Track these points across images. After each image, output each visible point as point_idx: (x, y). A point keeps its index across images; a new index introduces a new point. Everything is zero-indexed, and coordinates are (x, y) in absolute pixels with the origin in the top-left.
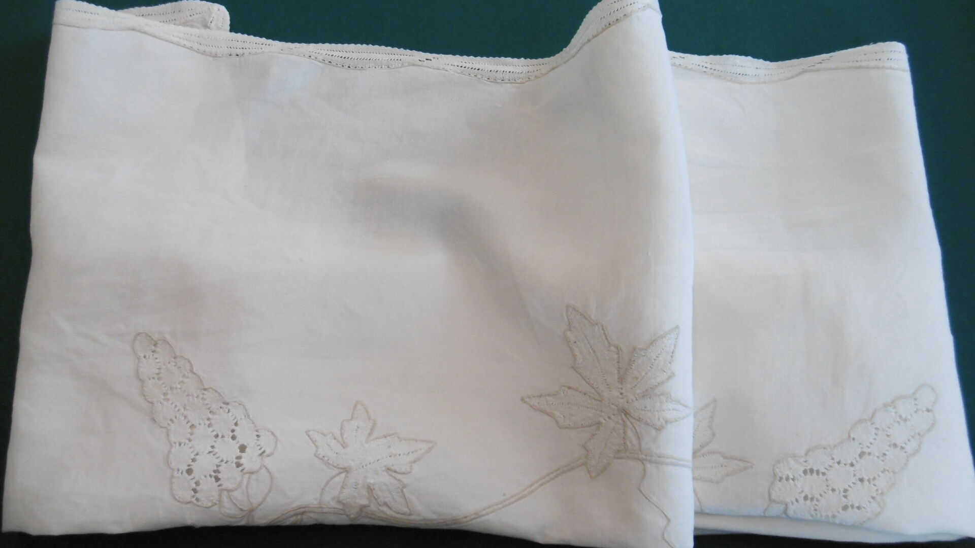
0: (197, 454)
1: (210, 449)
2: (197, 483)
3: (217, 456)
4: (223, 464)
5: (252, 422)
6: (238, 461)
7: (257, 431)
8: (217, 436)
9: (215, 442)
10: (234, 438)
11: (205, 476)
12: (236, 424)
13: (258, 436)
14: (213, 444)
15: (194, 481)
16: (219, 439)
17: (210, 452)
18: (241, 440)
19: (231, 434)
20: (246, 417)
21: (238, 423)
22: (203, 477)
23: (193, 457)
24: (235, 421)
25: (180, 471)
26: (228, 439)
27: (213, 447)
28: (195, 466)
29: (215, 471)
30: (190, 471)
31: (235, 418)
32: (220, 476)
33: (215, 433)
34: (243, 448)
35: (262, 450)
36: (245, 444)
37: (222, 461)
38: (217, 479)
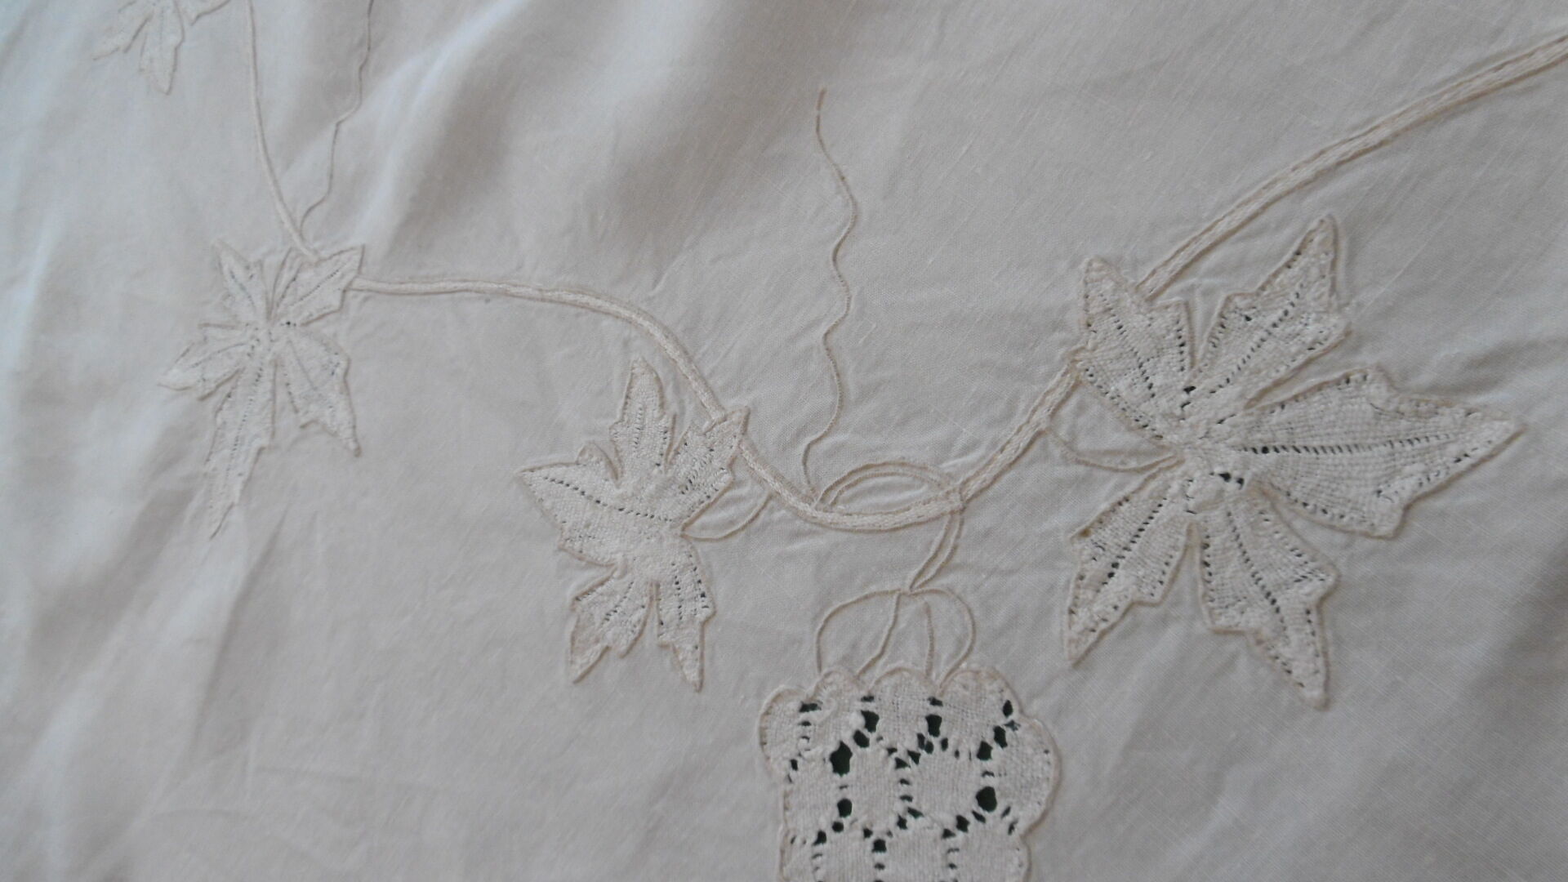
0: (947, 834)
1: (910, 820)
2: (984, 752)
3: (904, 789)
4: (901, 754)
5: (788, 813)
6: (866, 732)
7: (789, 779)
8: (879, 846)
9: (889, 834)
10: (844, 807)
11: (957, 754)
12: (821, 837)
13: (794, 765)
14: (897, 830)
15: (988, 765)
16: (877, 833)
17: (915, 813)
18: (830, 786)
19: (846, 821)
20: (790, 837)
21: (814, 837)
22: (964, 756)
23: (960, 835)
24: (821, 847)
25: (1009, 818)
26: (859, 815)
27: (902, 823)
28: (968, 805)
29: (929, 748)
30: (986, 798)
31: (816, 856)
32: (923, 727)
33: (879, 857)
34: (840, 760)
35: (804, 716)
36: (829, 766)
37: (900, 764)
38: (934, 723)
